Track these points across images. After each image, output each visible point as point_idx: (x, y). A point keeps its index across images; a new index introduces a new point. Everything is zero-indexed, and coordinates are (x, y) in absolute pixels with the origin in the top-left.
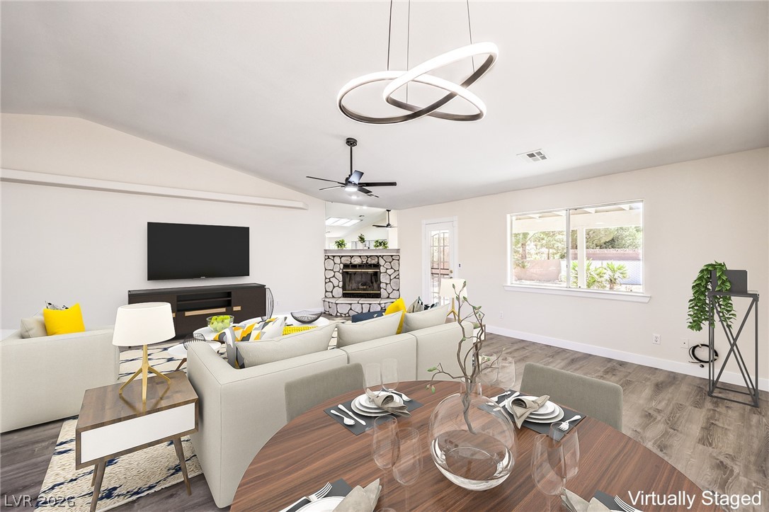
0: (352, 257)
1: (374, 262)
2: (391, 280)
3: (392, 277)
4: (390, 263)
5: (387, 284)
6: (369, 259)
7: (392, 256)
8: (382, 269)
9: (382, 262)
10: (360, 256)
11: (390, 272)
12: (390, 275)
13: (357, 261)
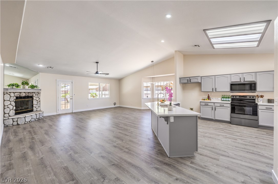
0: (20, 93)
1: (31, 95)
2: (37, 103)
3: (38, 101)
4: (37, 95)
5: (36, 104)
6: (29, 94)
7: (38, 92)
8: (34, 98)
9: (34, 95)
10: (25, 92)
11: (37, 99)
12: (37, 101)
13: (24, 95)
